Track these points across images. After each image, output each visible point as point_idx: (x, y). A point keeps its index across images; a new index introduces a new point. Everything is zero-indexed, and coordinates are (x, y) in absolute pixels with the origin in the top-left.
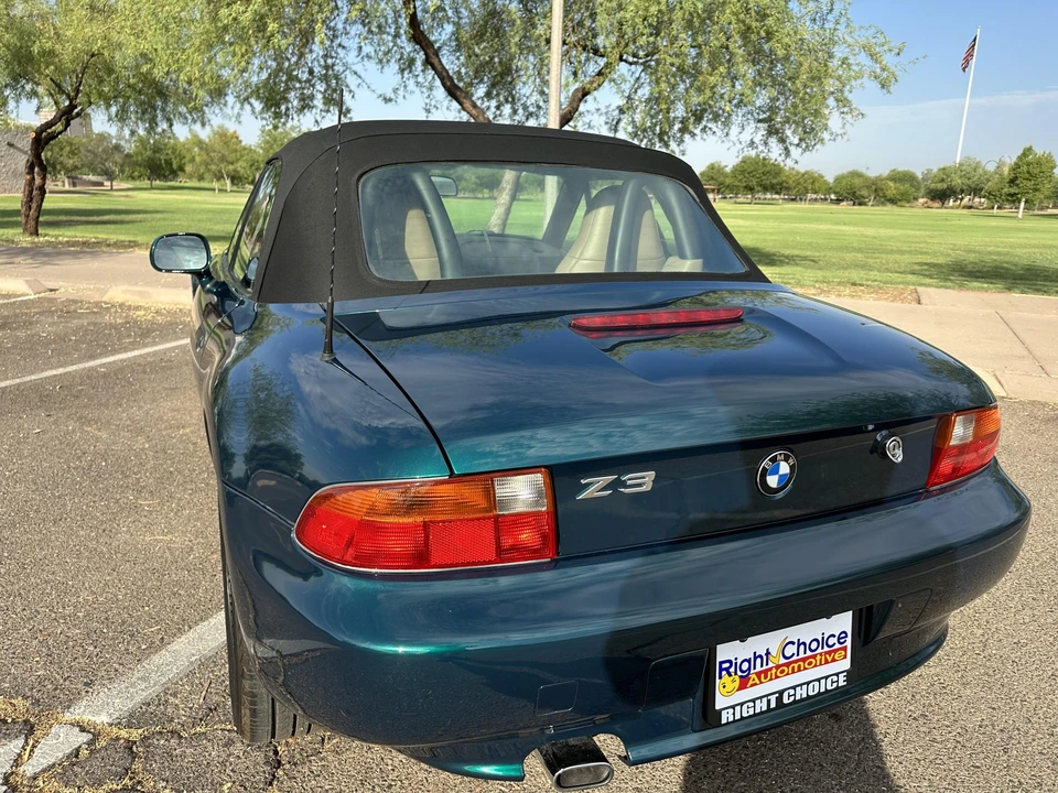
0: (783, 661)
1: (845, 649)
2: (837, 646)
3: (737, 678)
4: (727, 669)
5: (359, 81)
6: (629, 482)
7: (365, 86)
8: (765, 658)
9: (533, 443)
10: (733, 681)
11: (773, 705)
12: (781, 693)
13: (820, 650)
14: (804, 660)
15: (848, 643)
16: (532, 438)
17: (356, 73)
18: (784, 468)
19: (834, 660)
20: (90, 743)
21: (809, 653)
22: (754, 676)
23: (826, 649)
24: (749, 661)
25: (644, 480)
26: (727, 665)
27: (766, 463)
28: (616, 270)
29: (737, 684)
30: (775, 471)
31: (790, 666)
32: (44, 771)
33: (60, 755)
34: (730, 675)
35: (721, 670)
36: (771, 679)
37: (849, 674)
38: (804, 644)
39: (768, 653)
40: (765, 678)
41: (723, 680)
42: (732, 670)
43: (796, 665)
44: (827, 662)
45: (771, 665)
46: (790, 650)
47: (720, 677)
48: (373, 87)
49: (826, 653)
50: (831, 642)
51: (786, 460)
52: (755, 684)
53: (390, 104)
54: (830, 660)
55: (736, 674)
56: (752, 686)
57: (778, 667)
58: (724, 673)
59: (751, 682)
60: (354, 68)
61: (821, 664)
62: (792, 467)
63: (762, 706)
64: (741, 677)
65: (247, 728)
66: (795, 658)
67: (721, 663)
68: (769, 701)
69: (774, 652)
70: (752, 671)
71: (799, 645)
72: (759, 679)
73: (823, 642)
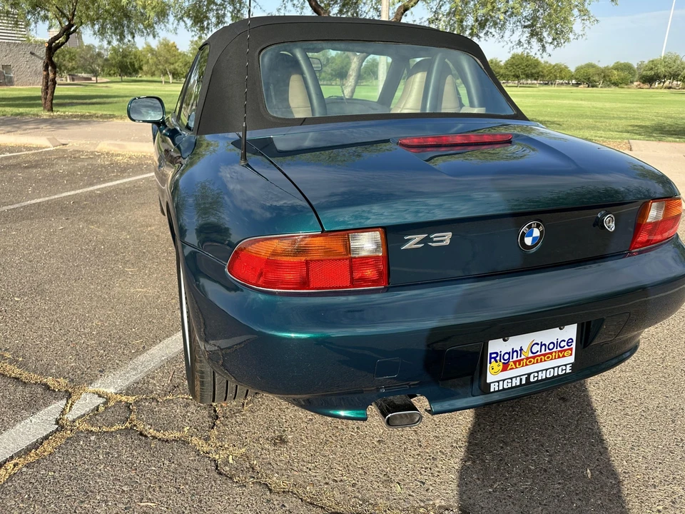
0: (531, 355)
1: (571, 349)
2: (566, 347)
3: (501, 364)
4: (495, 358)
6: (435, 239)
8: (519, 352)
9: (369, 215)
10: (499, 366)
11: (524, 382)
12: (529, 375)
13: (555, 350)
14: (544, 355)
15: (574, 346)
16: (369, 212)
18: (536, 233)
19: (564, 356)
20: (105, 403)
21: (548, 351)
22: (512, 363)
23: (559, 349)
24: (509, 354)
25: (446, 238)
26: (495, 355)
27: (524, 229)
28: (428, 111)
29: (501, 368)
30: (530, 234)
31: (535, 358)
32: (79, 418)
33: (88, 409)
34: (496, 362)
35: (491, 358)
36: (523, 366)
37: (573, 365)
38: (545, 345)
39: (521, 350)
40: (519, 365)
41: (492, 365)
42: (498, 358)
43: (539, 358)
44: (559, 357)
45: (523, 357)
46: (536, 348)
47: (490, 363)
49: (559, 351)
50: (562, 344)
51: (538, 227)
52: (513, 368)
54: (561, 356)
55: (500, 361)
56: (510, 369)
57: (527, 358)
58: (493, 360)
59: (510, 367)
61: (555, 358)
62: (541, 232)
63: (516, 382)
64: (503, 363)
65: (198, 393)
66: (539, 353)
67: (491, 354)
68: (521, 380)
69: (525, 349)
70: (511, 360)
71: (541, 346)
72: (515, 365)
73: (557, 344)
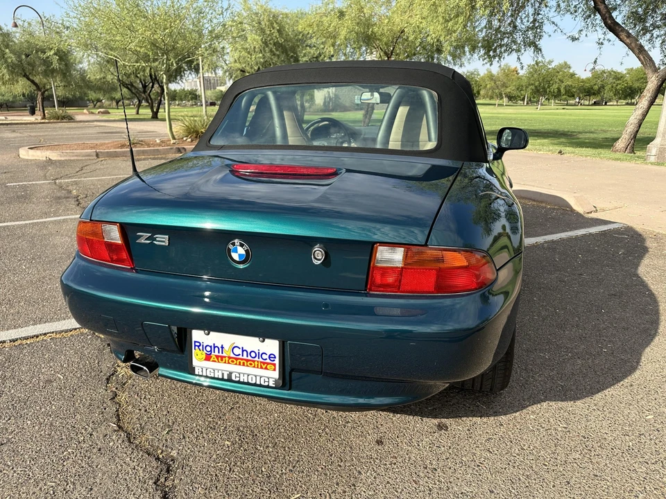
0: (232, 355)
1: (274, 365)
2: (268, 361)
3: (204, 353)
4: (199, 346)
5: (556, 28)
6: (158, 239)
7: (560, 31)
8: (221, 349)
11: (226, 377)
12: (231, 373)
13: (256, 359)
14: (247, 361)
15: (277, 361)
17: (554, 23)
18: (241, 251)
19: (266, 368)
21: (249, 358)
22: (214, 356)
23: (261, 360)
24: (211, 347)
25: (165, 240)
26: (198, 344)
27: (230, 245)
29: (204, 356)
30: (236, 251)
31: (235, 360)
34: (200, 350)
35: (195, 346)
36: (225, 363)
38: (247, 351)
39: (222, 347)
40: (222, 360)
41: (197, 351)
42: (201, 347)
43: (242, 362)
44: (262, 368)
45: (224, 354)
46: (237, 351)
47: (195, 349)
48: (564, 32)
49: (261, 362)
50: (264, 356)
51: (242, 245)
52: (215, 361)
53: (576, 42)
54: (264, 367)
55: (203, 350)
56: (213, 361)
57: (230, 358)
58: (197, 347)
59: (212, 359)
60: (553, 19)
61: (258, 367)
62: (247, 251)
63: (219, 374)
64: (206, 353)
66: (240, 357)
67: (195, 342)
68: (223, 374)
69: (226, 347)
70: (213, 353)
71: (243, 351)
72: (218, 359)
73: (260, 355)
